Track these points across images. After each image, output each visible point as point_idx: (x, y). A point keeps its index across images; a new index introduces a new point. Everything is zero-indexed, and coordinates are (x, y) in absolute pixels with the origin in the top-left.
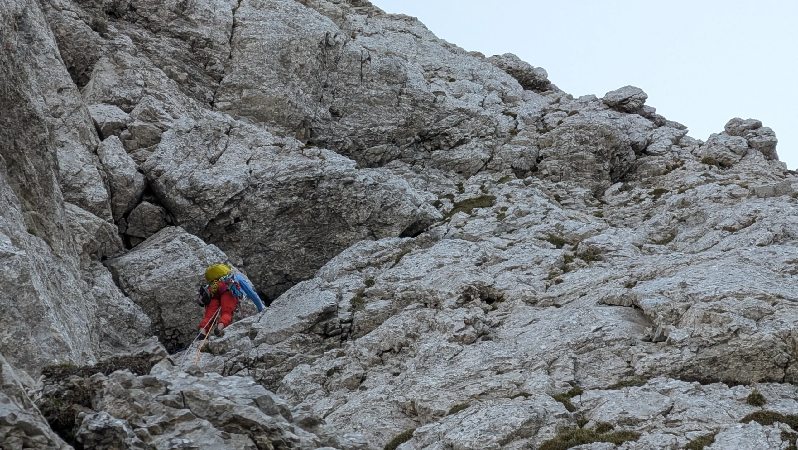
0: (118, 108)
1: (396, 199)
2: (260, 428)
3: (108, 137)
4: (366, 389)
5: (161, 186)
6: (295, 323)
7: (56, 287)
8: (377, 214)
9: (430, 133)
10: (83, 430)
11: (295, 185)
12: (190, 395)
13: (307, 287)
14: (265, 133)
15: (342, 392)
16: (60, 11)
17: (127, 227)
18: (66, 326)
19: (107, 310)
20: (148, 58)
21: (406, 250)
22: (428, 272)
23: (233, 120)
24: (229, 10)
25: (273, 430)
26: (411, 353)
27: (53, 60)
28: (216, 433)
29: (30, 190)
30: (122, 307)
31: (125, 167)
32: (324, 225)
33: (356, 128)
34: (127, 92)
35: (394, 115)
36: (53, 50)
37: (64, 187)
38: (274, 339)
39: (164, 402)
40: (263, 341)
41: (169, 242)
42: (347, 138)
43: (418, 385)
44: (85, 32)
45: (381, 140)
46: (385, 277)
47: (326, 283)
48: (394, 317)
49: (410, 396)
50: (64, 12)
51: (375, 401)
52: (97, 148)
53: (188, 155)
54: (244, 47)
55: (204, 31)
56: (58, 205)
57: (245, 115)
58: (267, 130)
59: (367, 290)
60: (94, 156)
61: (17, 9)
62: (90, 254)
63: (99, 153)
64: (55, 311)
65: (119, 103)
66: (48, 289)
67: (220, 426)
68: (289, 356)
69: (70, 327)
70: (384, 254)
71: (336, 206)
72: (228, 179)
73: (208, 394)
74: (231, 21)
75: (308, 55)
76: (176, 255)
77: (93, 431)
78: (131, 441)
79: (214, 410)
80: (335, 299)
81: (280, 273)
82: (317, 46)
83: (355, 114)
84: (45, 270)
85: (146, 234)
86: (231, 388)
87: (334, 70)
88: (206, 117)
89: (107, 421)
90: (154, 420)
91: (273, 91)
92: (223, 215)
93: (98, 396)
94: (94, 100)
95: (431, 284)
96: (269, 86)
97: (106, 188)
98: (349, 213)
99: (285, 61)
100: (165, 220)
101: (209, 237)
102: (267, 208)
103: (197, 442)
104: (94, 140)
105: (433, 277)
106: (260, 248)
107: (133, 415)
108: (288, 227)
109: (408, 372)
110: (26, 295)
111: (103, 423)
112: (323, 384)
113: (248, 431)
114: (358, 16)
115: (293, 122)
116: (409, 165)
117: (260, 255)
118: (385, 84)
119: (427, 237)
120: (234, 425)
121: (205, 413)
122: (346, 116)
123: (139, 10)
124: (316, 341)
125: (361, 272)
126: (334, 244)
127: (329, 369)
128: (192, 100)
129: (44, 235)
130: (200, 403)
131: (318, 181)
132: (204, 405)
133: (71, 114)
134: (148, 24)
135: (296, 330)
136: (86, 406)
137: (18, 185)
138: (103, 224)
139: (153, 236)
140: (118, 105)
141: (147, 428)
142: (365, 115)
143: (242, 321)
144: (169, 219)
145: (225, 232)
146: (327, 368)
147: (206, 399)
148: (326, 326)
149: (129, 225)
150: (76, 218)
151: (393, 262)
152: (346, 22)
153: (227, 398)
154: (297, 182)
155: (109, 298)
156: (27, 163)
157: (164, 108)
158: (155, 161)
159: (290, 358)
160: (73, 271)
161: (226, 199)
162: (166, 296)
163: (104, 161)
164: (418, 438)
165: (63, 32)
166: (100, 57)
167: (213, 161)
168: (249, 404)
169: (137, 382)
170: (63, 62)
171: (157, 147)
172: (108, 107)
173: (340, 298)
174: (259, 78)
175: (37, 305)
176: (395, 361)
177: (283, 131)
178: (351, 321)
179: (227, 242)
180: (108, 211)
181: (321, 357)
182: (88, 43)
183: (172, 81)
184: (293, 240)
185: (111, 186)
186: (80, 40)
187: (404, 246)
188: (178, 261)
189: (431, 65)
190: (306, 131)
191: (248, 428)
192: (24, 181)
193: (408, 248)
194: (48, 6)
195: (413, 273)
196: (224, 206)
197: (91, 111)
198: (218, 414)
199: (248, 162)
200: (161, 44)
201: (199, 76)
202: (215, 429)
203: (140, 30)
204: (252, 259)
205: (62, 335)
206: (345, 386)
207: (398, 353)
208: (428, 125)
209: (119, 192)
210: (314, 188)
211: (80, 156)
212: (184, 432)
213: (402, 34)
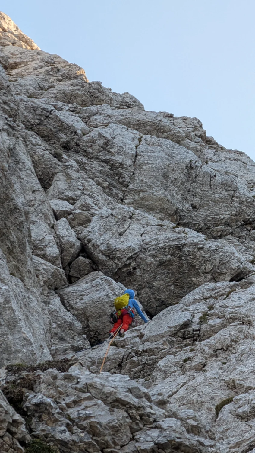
0: (67, 203)
1: (228, 259)
2: (131, 406)
3: (60, 218)
4: (206, 371)
5: (90, 248)
6: (166, 330)
7: (26, 306)
8: (217, 267)
9: (250, 220)
10: (27, 404)
11: (169, 249)
12: (91, 385)
13: (174, 309)
14: (152, 218)
15: (192, 373)
16: (35, 146)
17: (70, 271)
18: (31, 329)
19: (56, 319)
20: (85, 174)
21: (233, 290)
22: (245, 303)
23: (134, 210)
24: (133, 146)
25: (139, 407)
26: (234, 351)
27: (30, 174)
28: (105, 408)
29: (13, 250)
30: (65, 317)
31: (70, 236)
32: (186, 273)
33: (207, 216)
34: (73, 193)
35: (229, 209)
36: (30, 168)
37: (34, 247)
38: (153, 339)
39: (76, 389)
40: (147, 340)
41: (94, 280)
42: (201, 222)
43: (237, 371)
44: (49, 158)
45: (221, 223)
46: (220, 305)
47: (185, 307)
48: (224, 330)
49: (232, 377)
50: (37, 146)
51: (211, 379)
52: (54, 225)
53: (107, 230)
54: (142, 168)
55: (118, 158)
56: (29, 259)
57: (141, 207)
58: (154, 216)
59: (209, 312)
60: (52, 230)
61: (10, 145)
62: (48, 286)
63: (55, 228)
64: (25, 321)
65: (68, 199)
66: (21, 308)
67: (108, 404)
68: (162, 349)
69: (33, 330)
70: (220, 291)
71: (193, 262)
72: (129, 245)
73: (102, 385)
74: (135, 153)
75: (179, 173)
76: (98, 288)
77: (33, 405)
78: (55, 411)
79: (105, 395)
80: (190, 317)
81: (159, 300)
82: (185, 168)
83: (206, 208)
84: (20, 296)
85: (81, 275)
86: (116, 381)
87: (194, 182)
88: (119, 208)
89: (42, 399)
90: (69, 399)
91: (158, 193)
92: (126, 266)
93: (38, 383)
94: (53, 197)
95: (246, 311)
96: (156, 191)
97: (58, 248)
98: (200, 266)
99: (165, 176)
100: (92, 268)
101: (118, 278)
102: (152, 262)
103: (94, 413)
104: (52, 220)
105: (248, 307)
106: (147, 285)
107: (57, 396)
108: (164, 273)
109: (232, 362)
110: (8, 312)
111: (39, 400)
112: (181, 367)
113: (124, 407)
114: (209, 151)
115: (169, 212)
116: (237, 238)
117: (147, 289)
118: (224, 191)
119: (246, 282)
120: (117, 404)
121: (100, 396)
122: (201, 209)
123: (81, 146)
124: (178, 341)
125: (206, 301)
126: (191, 283)
127: (185, 358)
128: (110, 198)
129: (20, 276)
130: (97, 390)
131: (183, 247)
132: (99, 391)
133: (39, 206)
134: (86, 154)
135: (167, 334)
136: (30, 389)
137: (6, 247)
138: (56, 269)
139: (85, 277)
140: (67, 201)
141: (65, 403)
142: (212, 208)
143: (135, 328)
144: (94, 267)
145: (127, 275)
146: (184, 358)
147: (100, 388)
148: (185, 332)
149: (71, 270)
150: (40, 265)
151: (225, 296)
152: (203, 154)
153: (113, 387)
154: (170, 247)
155: (58, 312)
156: (11, 235)
157: (93, 203)
158: (87, 233)
159: (163, 351)
160: (36, 298)
161: (128, 256)
162: (91, 312)
163: (58, 233)
164: (236, 402)
165: (36, 158)
166: (58, 173)
167: (121, 234)
168: (126, 392)
169: (60, 376)
170: (35, 175)
171: (89, 226)
172: (61, 201)
173: (193, 316)
174: (150, 186)
175: (14, 317)
176: (224, 355)
177: (163, 217)
178: (199, 330)
179: (128, 281)
180: (59, 262)
181: (180, 351)
182: (51, 164)
183: (99, 187)
184: (167, 281)
185: (61, 247)
186: (47, 163)
187: (232, 287)
188: (99, 292)
189: (252, 180)
190: (177, 216)
191: (125, 406)
192: (9, 245)
193: (234, 288)
194: (28, 143)
195: (237, 304)
196: (127, 260)
197: (51, 204)
198: (107, 397)
199: (141, 235)
200: (93, 166)
201: (115, 184)
202: (105, 406)
203: (81, 157)
204: (143, 291)
205: (28, 335)
206: (194, 369)
207: (226, 351)
208: (249, 215)
209: (66, 251)
210: (180, 251)
211: (44, 230)
212: (86, 407)
213: (235, 162)
